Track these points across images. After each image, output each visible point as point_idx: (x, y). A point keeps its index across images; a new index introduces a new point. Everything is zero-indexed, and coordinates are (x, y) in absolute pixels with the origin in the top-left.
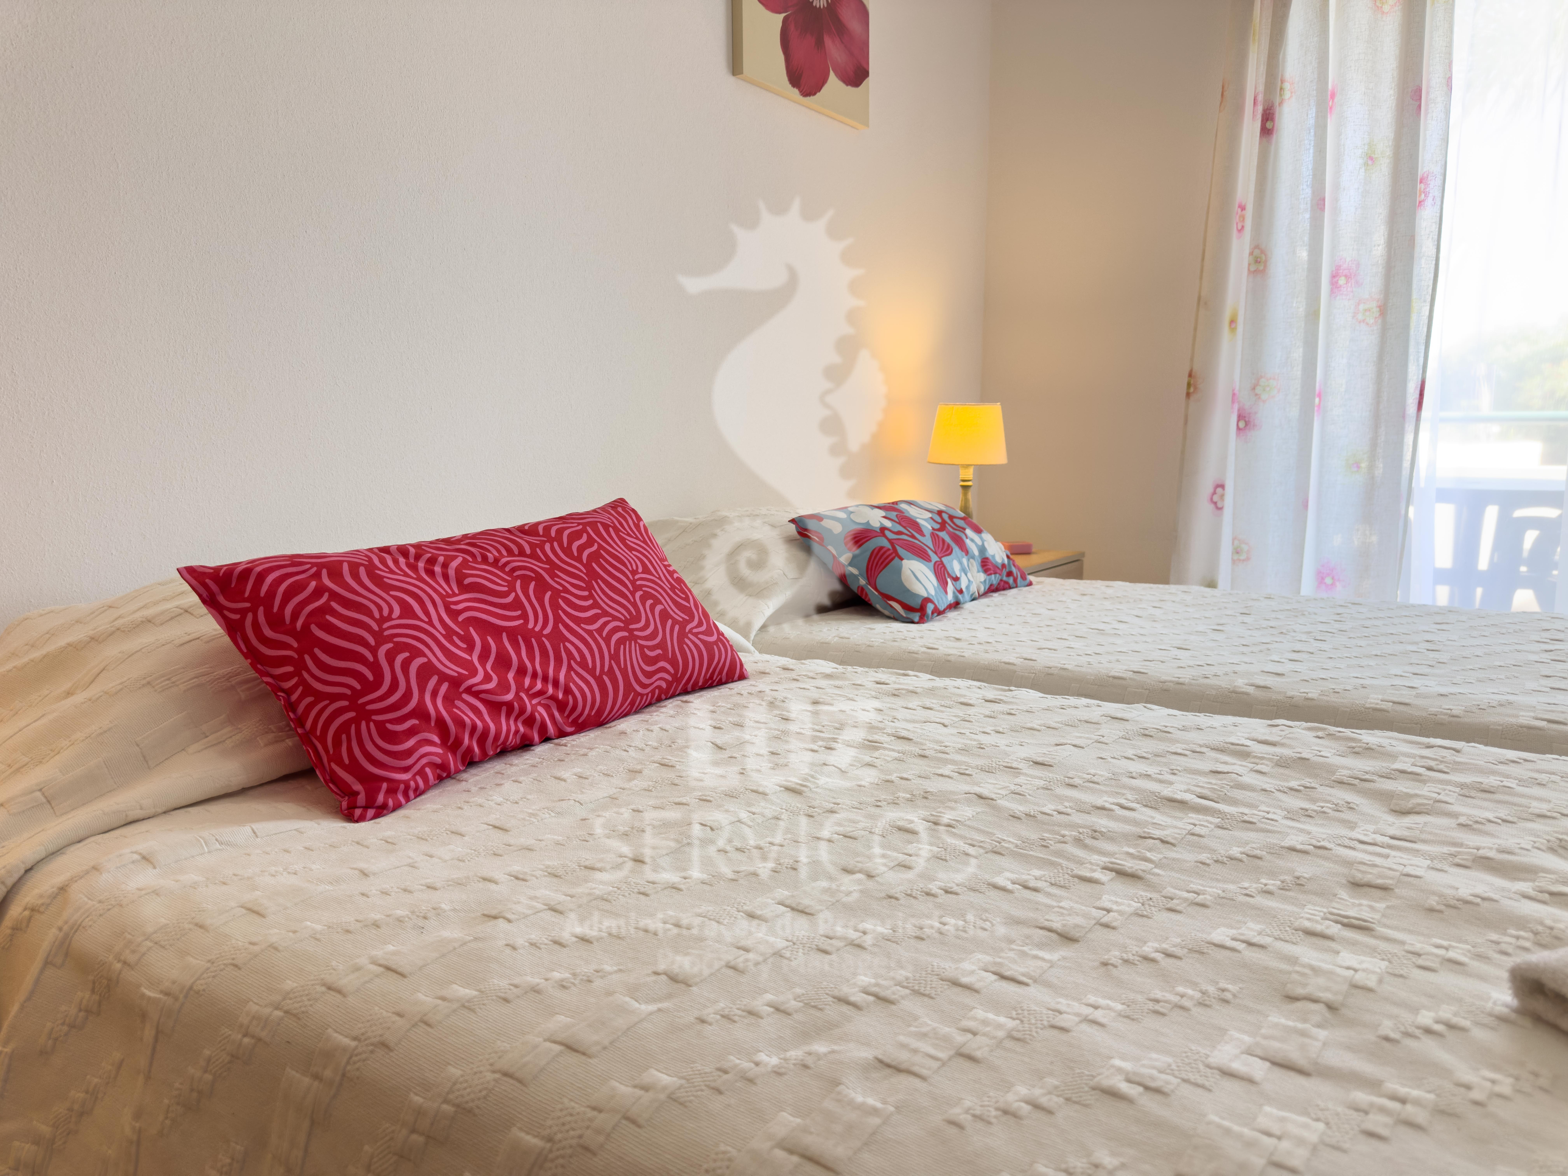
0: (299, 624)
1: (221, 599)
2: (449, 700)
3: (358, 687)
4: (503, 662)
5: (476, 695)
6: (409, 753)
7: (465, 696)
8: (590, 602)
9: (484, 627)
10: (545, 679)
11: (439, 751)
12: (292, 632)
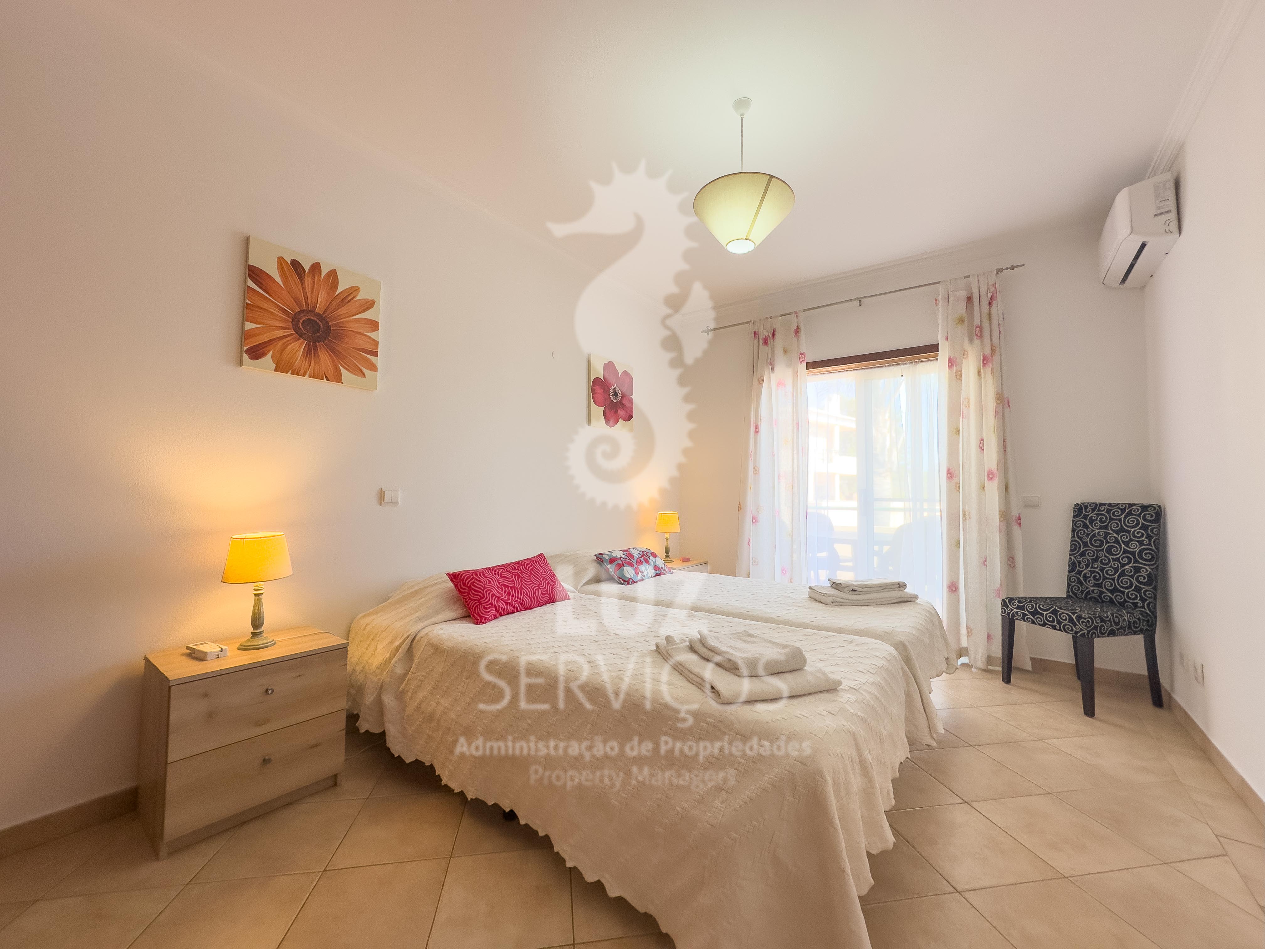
0: (469, 585)
1: (454, 580)
2: (497, 601)
3: (480, 598)
4: (509, 594)
5: (503, 600)
6: (489, 612)
7: (501, 601)
8: (530, 580)
9: (505, 585)
10: (518, 598)
11: (495, 612)
12: (468, 587)
